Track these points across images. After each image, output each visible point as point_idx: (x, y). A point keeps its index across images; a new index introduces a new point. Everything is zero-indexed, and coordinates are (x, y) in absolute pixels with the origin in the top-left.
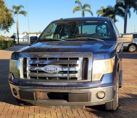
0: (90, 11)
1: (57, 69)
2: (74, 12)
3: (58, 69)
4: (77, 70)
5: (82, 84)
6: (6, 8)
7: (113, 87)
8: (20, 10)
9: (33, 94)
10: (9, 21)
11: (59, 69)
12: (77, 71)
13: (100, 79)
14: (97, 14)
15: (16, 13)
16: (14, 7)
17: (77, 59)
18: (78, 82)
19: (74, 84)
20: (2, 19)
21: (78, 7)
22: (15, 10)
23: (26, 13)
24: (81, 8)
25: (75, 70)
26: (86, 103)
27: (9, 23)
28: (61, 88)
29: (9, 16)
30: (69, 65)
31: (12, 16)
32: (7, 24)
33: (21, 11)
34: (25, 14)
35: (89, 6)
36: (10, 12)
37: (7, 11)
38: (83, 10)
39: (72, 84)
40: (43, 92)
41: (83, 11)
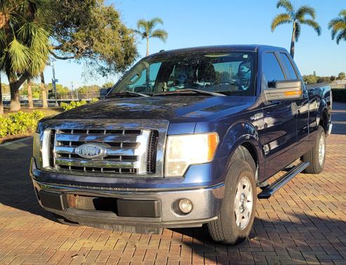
0: (312, 23)
1: (99, 152)
2: (273, 27)
3: (102, 151)
4: (136, 154)
5: (144, 182)
6: (123, 26)
7: (211, 191)
8: (154, 30)
9: (60, 198)
10: (126, 55)
11: (104, 151)
12: (136, 156)
13: (182, 174)
14: (332, 29)
15: (145, 35)
16: (141, 23)
17: (139, 132)
18: (137, 179)
19: (128, 181)
20: (112, 50)
21: (283, 16)
22: (142, 30)
23: (166, 34)
24: (291, 18)
25: (132, 154)
26: (152, 221)
27: (126, 58)
28: (107, 189)
29: (127, 43)
30: (124, 143)
31: (134, 44)
32: (123, 61)
33: (156, 31)
34: (165, 37)
35: (311, 12)
36: (130, 36)
37: (123, 32)
38: (296, 21)
39: (124, 181)
40: (79, 195)
41: (296, 25)
